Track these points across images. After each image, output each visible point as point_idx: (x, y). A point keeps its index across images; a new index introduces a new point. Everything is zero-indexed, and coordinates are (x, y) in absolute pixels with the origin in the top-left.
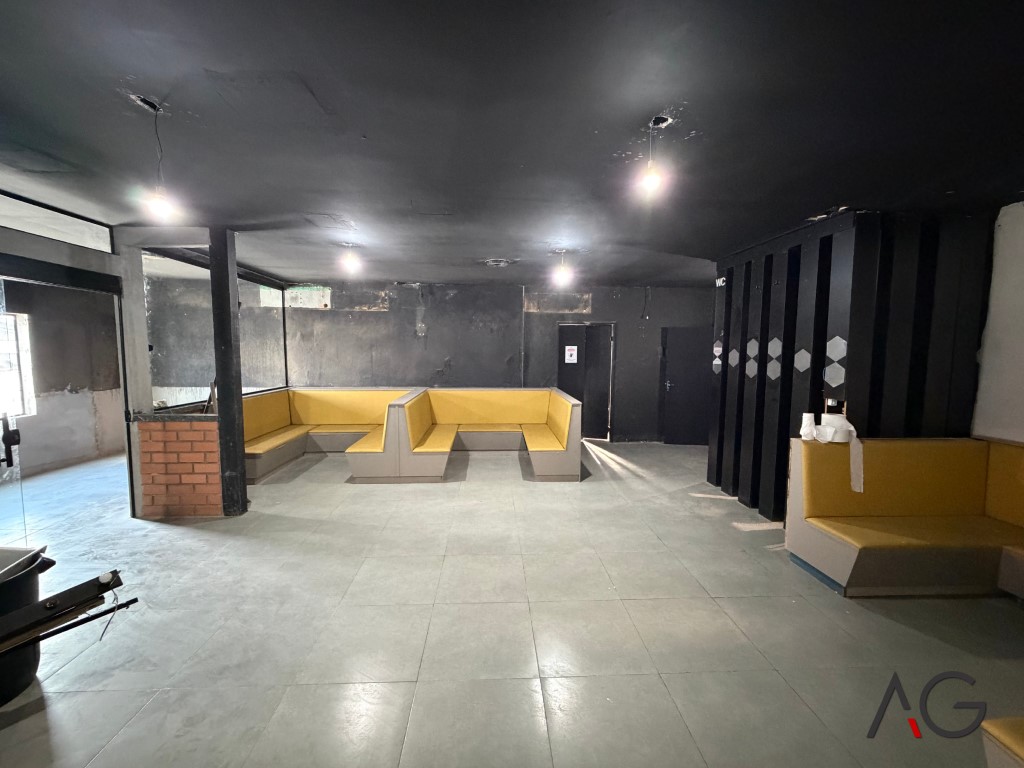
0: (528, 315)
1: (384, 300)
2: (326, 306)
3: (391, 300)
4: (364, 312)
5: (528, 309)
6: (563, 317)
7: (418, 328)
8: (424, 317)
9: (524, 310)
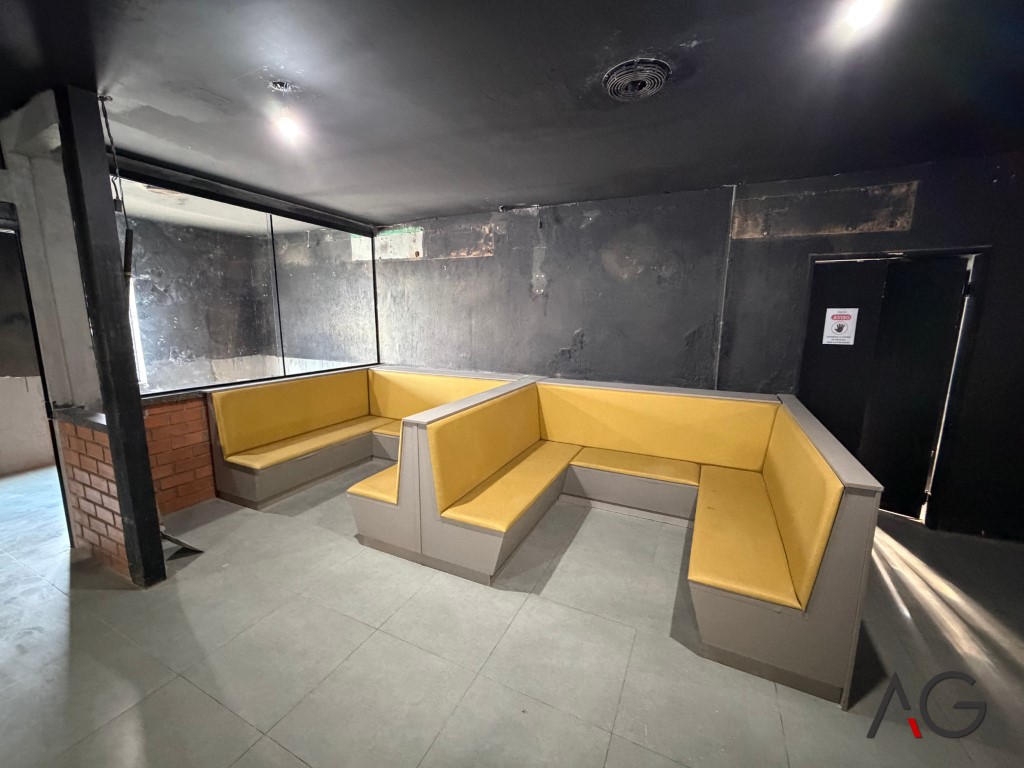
0: (739, 245)
1: (488, 239)
2: (418, 254)
3: (498, 239)
5: (742, 231)
6: (826, 245)
7: (534, 281)
8: (546, 262)
9: (733, 235)
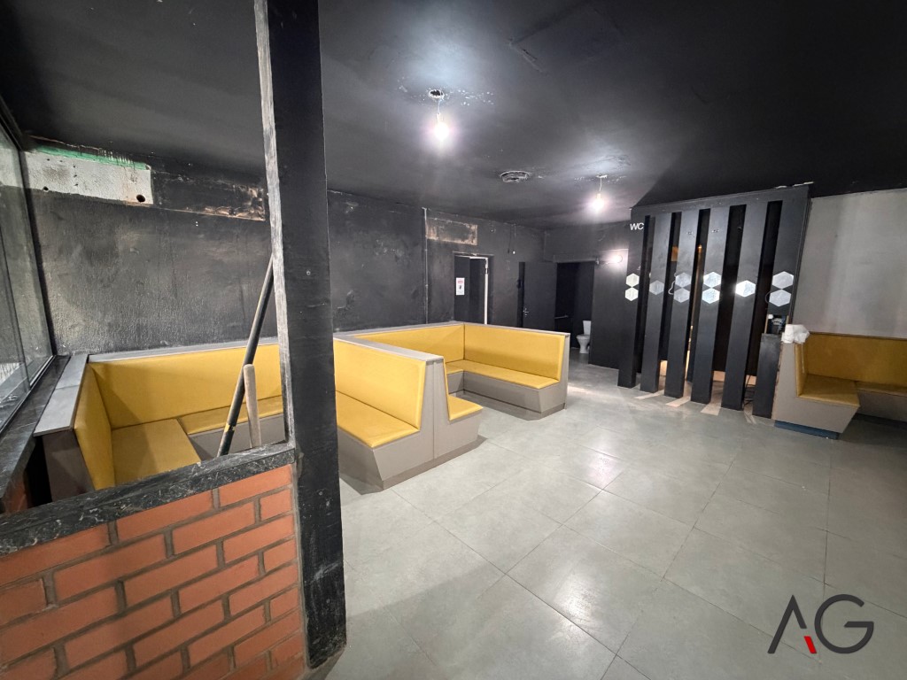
0: (430, 243)
1: (257, 203)
2: (141, 199)
4: (224, 219)
5: (429, 235)
6: (457, 247)
9: (426, 237)
